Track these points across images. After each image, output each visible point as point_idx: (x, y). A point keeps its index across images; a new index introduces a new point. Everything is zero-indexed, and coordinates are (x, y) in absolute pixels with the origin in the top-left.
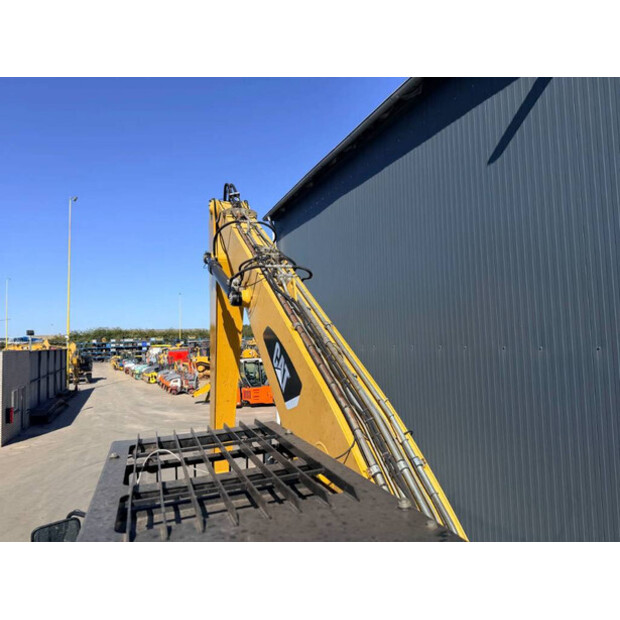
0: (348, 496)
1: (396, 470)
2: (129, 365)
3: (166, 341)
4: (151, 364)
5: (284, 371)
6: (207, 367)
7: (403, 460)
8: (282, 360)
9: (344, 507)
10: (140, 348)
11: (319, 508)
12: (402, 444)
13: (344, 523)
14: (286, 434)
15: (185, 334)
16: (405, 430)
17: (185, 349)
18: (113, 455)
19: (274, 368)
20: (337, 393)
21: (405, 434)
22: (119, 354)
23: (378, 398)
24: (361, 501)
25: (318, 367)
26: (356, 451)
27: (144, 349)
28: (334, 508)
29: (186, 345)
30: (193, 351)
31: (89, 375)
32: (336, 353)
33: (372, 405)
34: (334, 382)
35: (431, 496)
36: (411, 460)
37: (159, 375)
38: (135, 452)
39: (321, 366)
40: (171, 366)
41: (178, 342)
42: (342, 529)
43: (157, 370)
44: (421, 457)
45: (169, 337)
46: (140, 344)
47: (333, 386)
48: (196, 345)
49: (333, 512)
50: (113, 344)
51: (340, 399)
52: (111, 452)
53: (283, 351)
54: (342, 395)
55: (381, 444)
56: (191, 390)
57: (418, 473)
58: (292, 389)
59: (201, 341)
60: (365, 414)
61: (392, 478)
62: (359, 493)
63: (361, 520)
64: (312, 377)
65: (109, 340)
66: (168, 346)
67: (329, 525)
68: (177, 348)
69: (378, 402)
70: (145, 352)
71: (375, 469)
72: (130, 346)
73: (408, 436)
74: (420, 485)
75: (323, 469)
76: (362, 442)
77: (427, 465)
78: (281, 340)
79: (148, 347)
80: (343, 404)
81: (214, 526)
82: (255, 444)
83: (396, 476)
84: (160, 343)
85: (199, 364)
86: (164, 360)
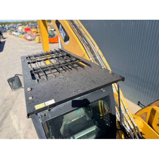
0: (88, 67)
1: (96, 59)
2: (14, 33)
3: (23, 25)
4: (20, 32)
5: (63, 34)
6: (37, 33)
7: (98, 56)
8: (63, 30)
9: (88, 69)
10: (15, 27)
11: (82, 70)
12: (98, 52)
13: (89, 73)
14: (68, 52)
15: (28, 22)
16: (98, 48)
17: (29, 27)
18: (23, 60)
19: (60, 33)
20: (80, 39)
21: (98, 49)
22: (9, 30)
23: (91, 40)
24: (92, 68)
25: (74, 32)
26: (86, 55)
27: (17, 28)
28: (86, 70)
29: (29, 26)
30: (31, 28)
31: (3, 37)
32: (79, 27)
33: (90, 42)
34: (79, 36)
35: (104, 64)
36: (100, 56)
37: (24, 36)
38: (28, 59)
39: (75, 32)
40: (26, 33)
41: (26, 25)
42: (89, 75)
43: (23, 34)
44: (102, 55)
45: (23, 23)
46: (15, 26)
47: (79, 37)
48: (32, 26)
49: (86, 71)
50: (6, 26)
51: (81, 41)
52: (22, 60)
53: (62, 27)
54: (82, 40)
55: (93, 53)
56: (34, 39)
57: (101, 59)
58: (67, 39)
59: (33, 24)
60: (88, 45)
61: (95, 60)
62: (91, 66)
63: (93, 72)
64: (72, 35)
65: (5, 25)
66: (23, 26)
67: (86, 74)
68: (27, 27)
69: (91, 41)
70: (17, 29)
71: (91, 59)
72: (12, 27)
73: (99, 50)
74: (102, 62)
75: (81, 61)
76: (88, 52)
77: (104, 57)
78: (62, 24)
79: (18, 27)
80: (82, 43)
81: (58, 76)
82: (60, 55)
83: (96, 60)
84: (21, 25)
85: (34, 32)
86: (24, 31)
